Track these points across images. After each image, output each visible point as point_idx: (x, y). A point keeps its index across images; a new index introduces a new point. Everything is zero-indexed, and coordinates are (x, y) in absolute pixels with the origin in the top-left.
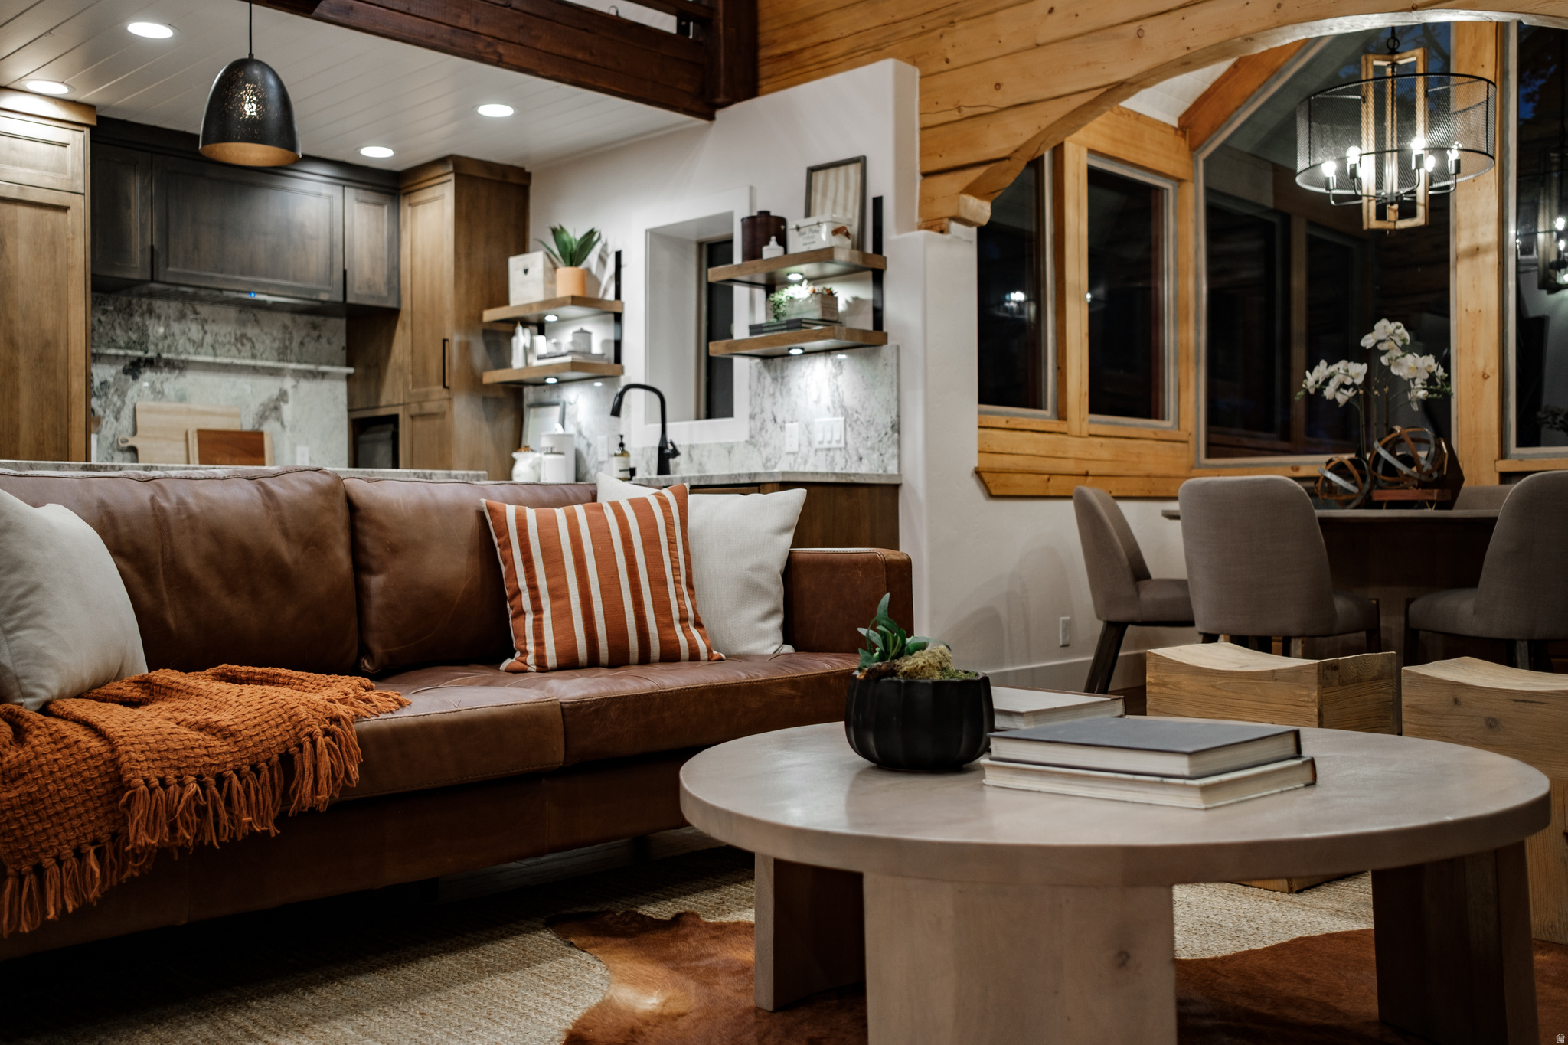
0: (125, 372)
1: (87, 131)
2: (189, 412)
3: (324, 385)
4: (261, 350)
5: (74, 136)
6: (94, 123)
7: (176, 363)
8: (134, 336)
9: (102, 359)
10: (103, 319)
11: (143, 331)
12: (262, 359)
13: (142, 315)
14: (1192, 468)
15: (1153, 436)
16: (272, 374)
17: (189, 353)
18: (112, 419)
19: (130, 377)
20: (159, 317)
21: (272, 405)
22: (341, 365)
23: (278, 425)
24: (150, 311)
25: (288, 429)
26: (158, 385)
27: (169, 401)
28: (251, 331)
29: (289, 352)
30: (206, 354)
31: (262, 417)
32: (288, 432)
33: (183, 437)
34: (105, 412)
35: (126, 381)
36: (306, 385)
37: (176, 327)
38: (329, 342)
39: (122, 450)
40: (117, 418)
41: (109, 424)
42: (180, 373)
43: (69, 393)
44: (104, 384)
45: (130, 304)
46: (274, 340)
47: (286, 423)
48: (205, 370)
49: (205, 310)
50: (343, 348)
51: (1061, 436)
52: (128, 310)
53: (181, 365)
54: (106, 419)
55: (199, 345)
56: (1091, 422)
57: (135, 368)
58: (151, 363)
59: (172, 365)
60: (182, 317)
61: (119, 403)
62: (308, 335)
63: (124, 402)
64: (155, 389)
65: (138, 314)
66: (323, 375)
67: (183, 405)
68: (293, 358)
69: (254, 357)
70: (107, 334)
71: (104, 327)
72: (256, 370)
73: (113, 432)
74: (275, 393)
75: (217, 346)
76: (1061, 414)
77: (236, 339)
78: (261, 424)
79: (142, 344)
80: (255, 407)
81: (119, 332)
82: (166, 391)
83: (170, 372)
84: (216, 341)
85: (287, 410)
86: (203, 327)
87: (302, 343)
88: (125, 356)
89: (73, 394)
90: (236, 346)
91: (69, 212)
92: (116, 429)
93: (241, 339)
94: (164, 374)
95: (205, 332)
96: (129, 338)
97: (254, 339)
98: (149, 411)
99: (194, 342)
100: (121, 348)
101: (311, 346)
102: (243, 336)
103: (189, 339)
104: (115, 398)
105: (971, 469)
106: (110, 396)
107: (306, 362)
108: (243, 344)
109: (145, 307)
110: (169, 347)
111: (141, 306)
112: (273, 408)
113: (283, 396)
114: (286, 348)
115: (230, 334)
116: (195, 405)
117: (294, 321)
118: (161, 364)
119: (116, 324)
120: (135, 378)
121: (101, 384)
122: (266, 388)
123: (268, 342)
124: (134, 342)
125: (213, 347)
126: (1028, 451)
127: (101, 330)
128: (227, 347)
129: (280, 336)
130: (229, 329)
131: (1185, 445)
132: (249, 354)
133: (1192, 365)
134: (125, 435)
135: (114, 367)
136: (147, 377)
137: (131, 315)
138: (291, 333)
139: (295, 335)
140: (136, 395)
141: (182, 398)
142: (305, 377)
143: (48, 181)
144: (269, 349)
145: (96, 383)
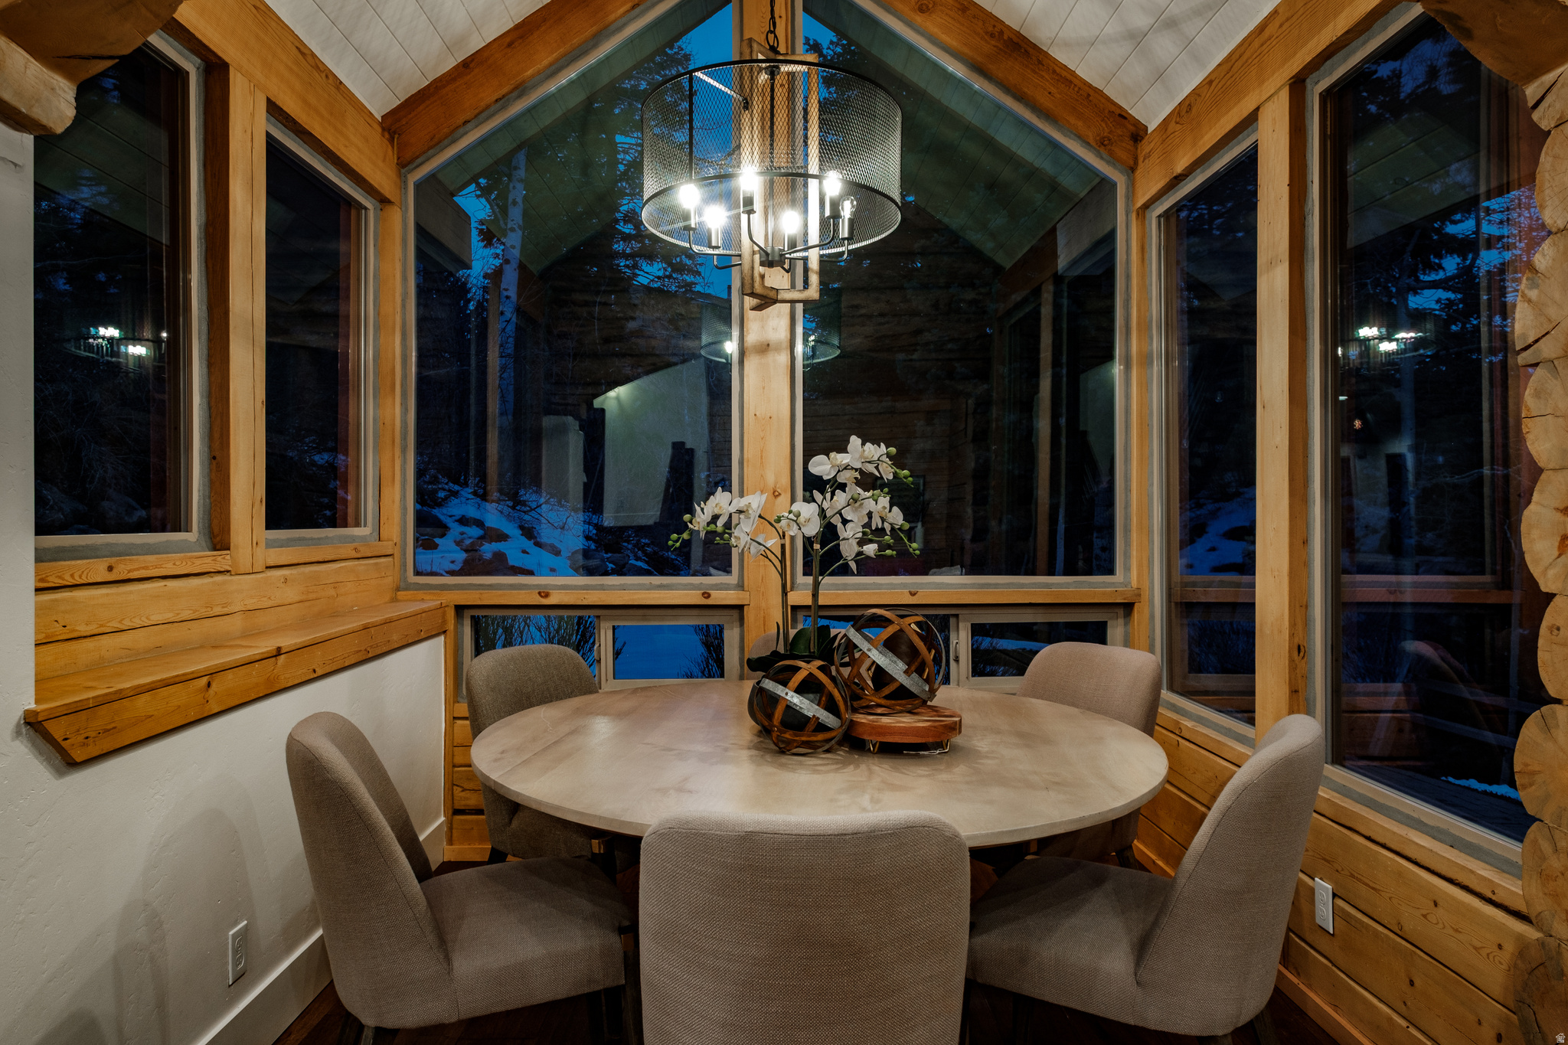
14: (398, 589)
15: (354, 554)
51: (219, 578)
56: (270, 544)
76: (218, 539)
105: (17, 715)
126: (156, 618)
131: (390, 559)
133: (398, 453)
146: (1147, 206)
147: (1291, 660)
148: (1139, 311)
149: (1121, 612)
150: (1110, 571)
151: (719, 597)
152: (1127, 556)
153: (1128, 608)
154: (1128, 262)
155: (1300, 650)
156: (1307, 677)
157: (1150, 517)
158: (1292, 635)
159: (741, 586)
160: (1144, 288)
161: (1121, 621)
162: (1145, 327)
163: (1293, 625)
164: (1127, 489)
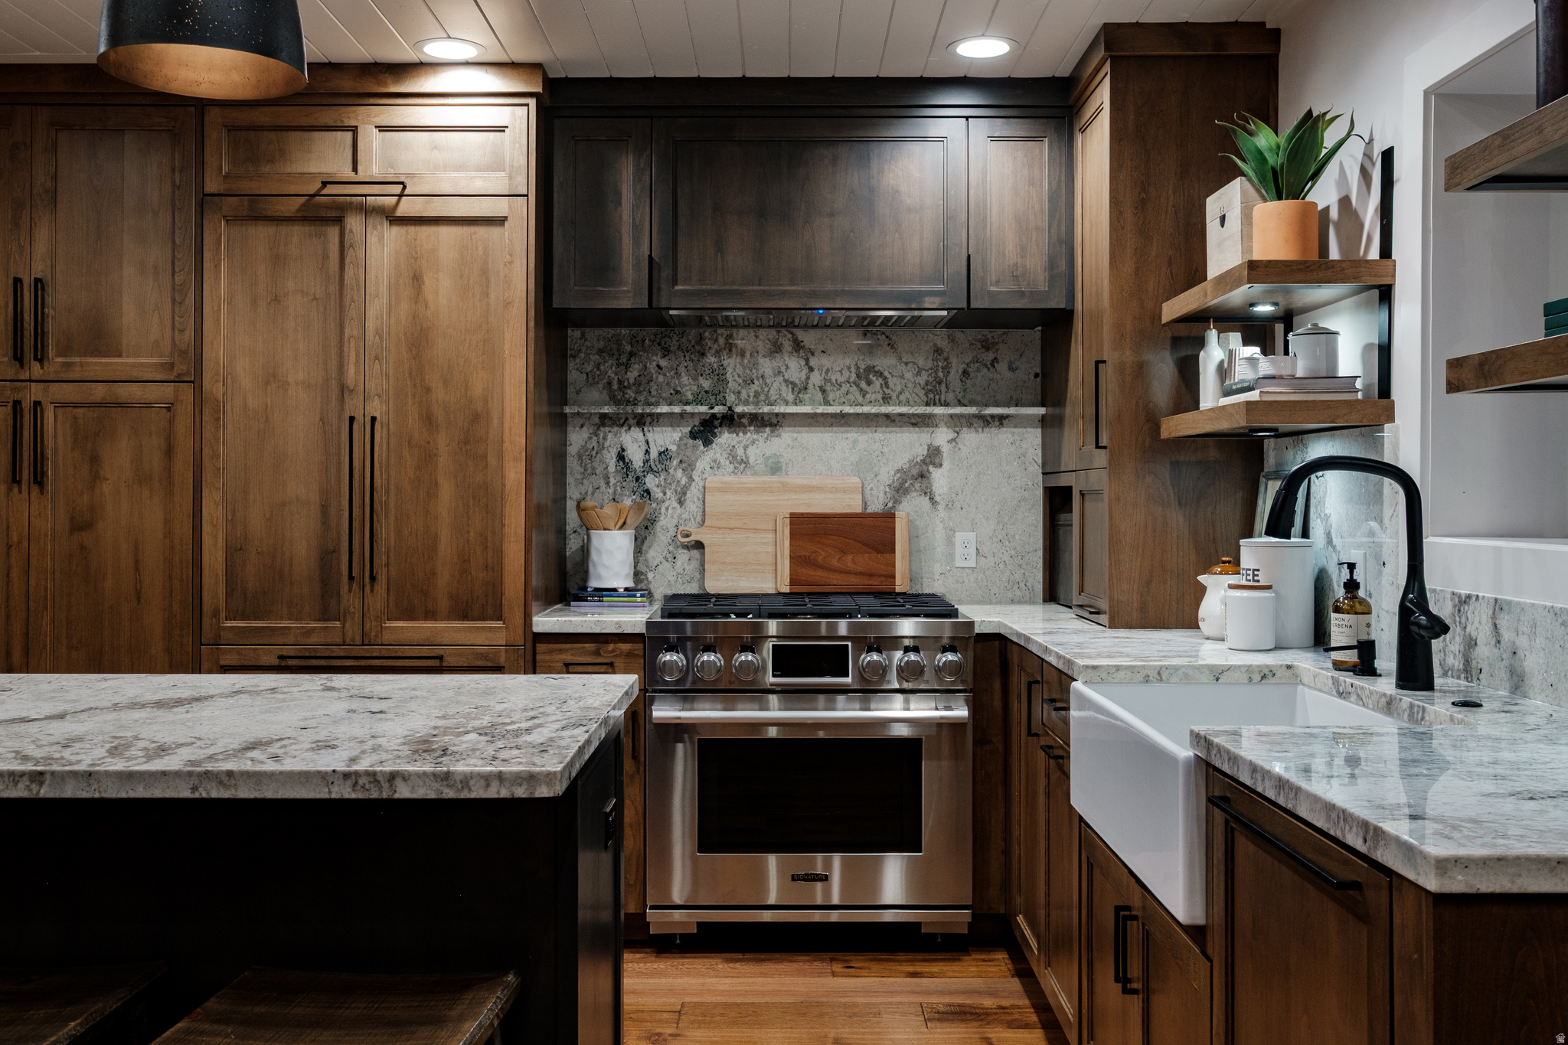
0: (693, 435)
1: (532, 102)
2: (785, 488)
3: (1004, 436)
4: (898, 389)
5: (513, 114)
6: (539, 89)
7: (766, 418)
8: (706, 384)
9: (661, 420)
10: (663, 363)
11: (720, 376)
12: (900, 404)
13: (718, 353)
16: (914, 425)
17: (787, 403)
18: (675, 504)
19: (699, 442)
20: (742, 354)
21: (915, 471)
22: (1033, 405)
23: (925, 501)
24: (730, 347)
25: (941, 507)
26: (740, 452)
27: (755, 474)
28: (885, 362)
29: (943, 387)
30: (812, 402)
31: (900, 490)
32: (942, 512)
33: (771, 526)
34: (665, 494)
35: (695, 447)
36: (971, 438)
37: (767, 366)
38: (1011, 369)
39: (687, 547)
40: (681, 503)
41: (670, 511)
42: (772, 432)
43: (504, 485)
44: (664, 454)
45: (701, 338)
46: (919, 374)
47: (937, 498)
48: (810, 425)
49: (808, 338)
50: (1036, 375)
52: (697, 347)
53: (774, 420)
54: (667, 503)
55: (800, 390)
57: (706, 430)
58: (730, 420)
59: (760, 421)
60: (776, 349)
61: (684, 481)
62: (975, 360)
63: (691, 479)
64: (734, 457)
65: (713, 351)
66: (1001, 420)
67: (775, 478)
68: (950, 397)
69: (886, 399)
70: (668, 384)
71: (665, 375)
72: (890, 420)
73: (675, 521)
74: (921, 451)
75: (828, 387)
77: (858, 376)
78: (897, 502)
79: (716, 394)
80: (887, 474)
81: (685, 379)
82: (752, 460)
83: (757, 432)
84: (827, 381)
85: (940, 479)
86: (807, 361)
87: (965, 373)
88: (692, 414)
89: (508, 487)
90: (858, 386)
91: (506, 223)
92: (680, 516)
93: (866, 374)
94: (749, 434)
95: (811, 369)
96: (700, 386)
97: (886, 374)
98: (724, 490)
99: (794, 384)
100: (687, 403)
101: (981, 377)
102: (870, 369)
103: (786, 381)
104: (679, 474)
106: (671, 471)
107: (972, 403)
108: (869, 383)
109: (722, 341)
110: (757, 395)
111: (716, 341)
112: (917, 476)
113: (933, 456)
114: (940, 383)
115: (849, 368)
116: (794, 478)
117: (952, 339)
118: (745, 421)
119: (682, 369)
120: (707, 443)
121: (660, 454)
122: (907, 445)
123: (908, 375)
124: (706, 392)
125: (823, 391)
127: (661, 379)
128: (845, 388)
129: (930, 364)
130: (848, 362)
132: (879, 396)
134: (691, 527)
135: (678, 429)
136: (725, 438)
137: (703, 354)
138: (946, 359)
139: (954, 361)
140: (708, 469)
141: (775, 469)
142: (970, 425)
143: (479, 185)
144: (910, 385)
145: (654, 454)
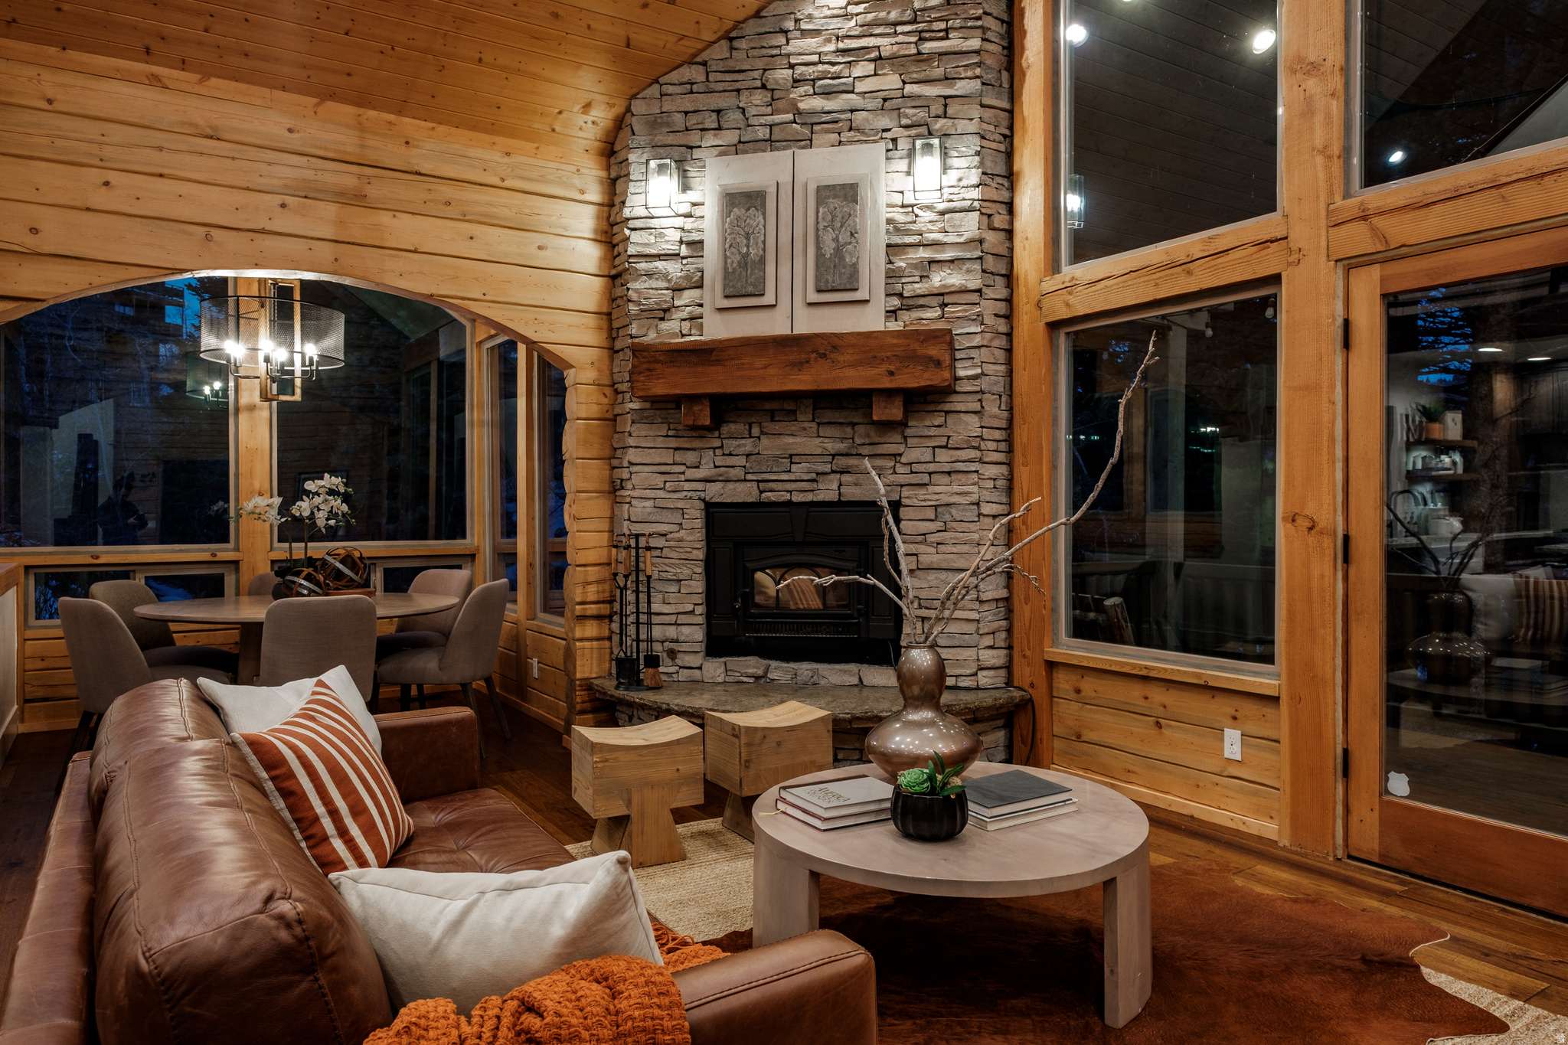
146: (481, 342)
147: (528, 570)
148: (478, 397)
149: (469, 559)
150: (464, 537)
151: (223, 556)
152: (472, 528)
153: (473, 556)
154: (472, 370)
155: (531, 565)
156: (534, 577)
157: (484, 508)
158: (528, 559)
159: (237, 549)
160: (480, 385)
161: (469, 564)
162: (481, 406)
163: (528, 555)
164: (472, 493)
